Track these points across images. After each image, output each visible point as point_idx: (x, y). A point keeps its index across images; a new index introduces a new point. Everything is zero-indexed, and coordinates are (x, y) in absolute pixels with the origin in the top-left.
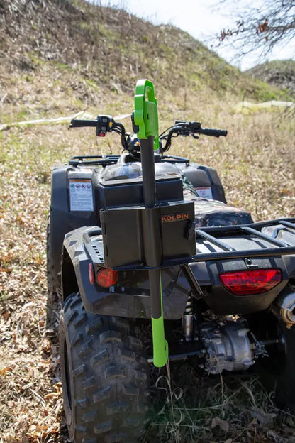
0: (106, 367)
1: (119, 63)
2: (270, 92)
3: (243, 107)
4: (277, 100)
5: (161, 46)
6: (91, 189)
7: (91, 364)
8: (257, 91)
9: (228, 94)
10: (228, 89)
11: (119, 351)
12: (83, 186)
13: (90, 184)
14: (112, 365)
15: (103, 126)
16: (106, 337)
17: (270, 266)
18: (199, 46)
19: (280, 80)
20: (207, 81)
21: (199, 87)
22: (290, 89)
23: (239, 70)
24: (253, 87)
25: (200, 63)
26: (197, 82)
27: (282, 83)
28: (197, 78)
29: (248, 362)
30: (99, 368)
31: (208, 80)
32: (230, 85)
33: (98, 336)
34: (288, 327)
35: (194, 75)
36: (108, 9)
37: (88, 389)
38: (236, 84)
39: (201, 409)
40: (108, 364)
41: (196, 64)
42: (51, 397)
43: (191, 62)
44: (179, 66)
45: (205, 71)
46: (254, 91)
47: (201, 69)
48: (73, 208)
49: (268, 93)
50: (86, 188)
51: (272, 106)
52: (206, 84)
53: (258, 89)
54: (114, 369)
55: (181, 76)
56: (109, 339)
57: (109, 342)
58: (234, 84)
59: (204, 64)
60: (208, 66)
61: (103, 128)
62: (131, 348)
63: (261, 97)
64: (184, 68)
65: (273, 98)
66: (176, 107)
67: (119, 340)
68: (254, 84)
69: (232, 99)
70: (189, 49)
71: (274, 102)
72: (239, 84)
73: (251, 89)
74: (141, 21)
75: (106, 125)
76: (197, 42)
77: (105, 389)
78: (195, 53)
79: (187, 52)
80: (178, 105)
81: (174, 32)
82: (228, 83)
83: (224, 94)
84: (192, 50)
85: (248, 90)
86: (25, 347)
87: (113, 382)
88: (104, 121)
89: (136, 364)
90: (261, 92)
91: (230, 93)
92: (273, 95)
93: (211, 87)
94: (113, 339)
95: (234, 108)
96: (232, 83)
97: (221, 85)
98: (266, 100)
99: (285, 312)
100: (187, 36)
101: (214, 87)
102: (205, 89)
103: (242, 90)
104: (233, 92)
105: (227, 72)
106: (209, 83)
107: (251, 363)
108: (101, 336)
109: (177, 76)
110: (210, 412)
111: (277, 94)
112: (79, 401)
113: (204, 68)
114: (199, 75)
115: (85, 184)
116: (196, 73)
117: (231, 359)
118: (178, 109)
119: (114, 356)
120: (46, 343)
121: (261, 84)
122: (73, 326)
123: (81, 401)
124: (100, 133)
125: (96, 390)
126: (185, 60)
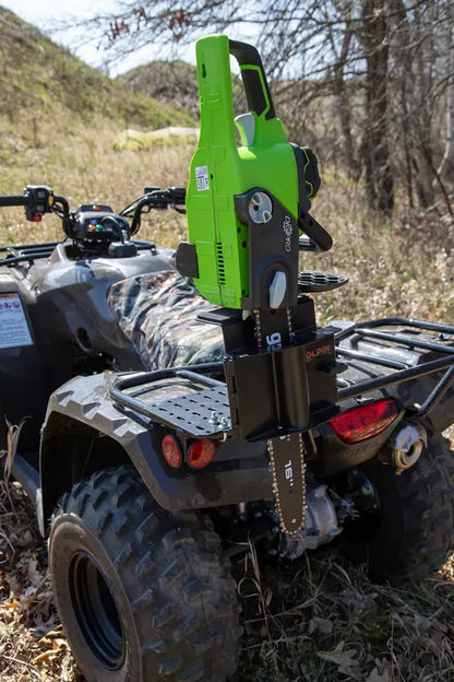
0: (184, 585)
2: (163, 114)
3: (128, 139)
4: (174, 126)
6: (21, 308)
7: (162, 587)
8: (140, 110)
9: (97, 118)
10: (96, 109)
11: (196, 557)
12: (7, 305)
13: (18, 300)
14: (190, 580)
15: (40, 204)
16: (173, 540)
17: (382, 396)
19: (170, 93)
20: (60, 96)
21: (49, 107)
22: (187, 106)
23: (107, 77)
24: (134, 105)
25: (43, 64)
26: (45, 98)
27: (173, 97)
28: (42, 89)
29: (334, 530)
30: (174, 588)
31: (62, 94)
32: (97, 102)
33: (160, 541)
34: (398, 473)
35: (38, 86)
37: (164, 626)
38: (108, 101)
39: (286, 613)
40: (185, 579)
41: (37, 67)
42: (46, 658)
43: (28, 62)
44: (9, 70)
45: (53, 79)
46: (136, 112)
47: (46, 74)
49: (159, 115)
50: (12, 308)
51: (171, 135)
52: (59, 100)
53: (143, 107)
54: (196, 584)
55: (17, 89)
56: (177, 542)
57: (178, 547)
58: (104, 100)
59: (50, 66)
60: (57, 71)
61: (40, 208)
62: (208, 547)
63: (151, 121)
64: (20, 72)
65: (169, 124)
66: (21, 142)
67: (191, 540)
68: (135, 100)
69: (106, 126)
70: (20, 41)
71: (172, 130)
72: (113, 100)
73: (132, 109)
75: (44, 202)
76: (31, 28)
77: (190, 618)
78: (30, 47)
79: (18, 45)
80: (24, 138)
82: (95, 100)
83: (92, 117)
84: (25, 41)
85: (127, 111)
87: (196, 604)
88: (41, 195)
89: (220, 570)
90: (148, 112)
91: (101, 115)
92: (166, 117)
93: (69, 106)
94: (182, 541)
95: (116, 141)
96: (101, 100)
97: (85, 102)
98: (159, 127)
99: (399, 454)
101: (74, 106)
102: (60, 111)
103: (119, 109)
104: (106, 114)
105: (89, 81)
106: (63, 99)
107: (339, 532)
108: (164, 541)
109: (9, 89)
110: (300, 613)
111: (172, 115)
112: (152, 647)
113: (51, 73)
114: (46, 86)
115: (10, 301)
116: (40, 83)
117: (313, 532)
118: (26, 145)
119: (191, 566)
121: (145, 99)
122: (111, 536)
123: (155, 646)
124: (33, 216)
125: (176, 623)
126: (18, 61)
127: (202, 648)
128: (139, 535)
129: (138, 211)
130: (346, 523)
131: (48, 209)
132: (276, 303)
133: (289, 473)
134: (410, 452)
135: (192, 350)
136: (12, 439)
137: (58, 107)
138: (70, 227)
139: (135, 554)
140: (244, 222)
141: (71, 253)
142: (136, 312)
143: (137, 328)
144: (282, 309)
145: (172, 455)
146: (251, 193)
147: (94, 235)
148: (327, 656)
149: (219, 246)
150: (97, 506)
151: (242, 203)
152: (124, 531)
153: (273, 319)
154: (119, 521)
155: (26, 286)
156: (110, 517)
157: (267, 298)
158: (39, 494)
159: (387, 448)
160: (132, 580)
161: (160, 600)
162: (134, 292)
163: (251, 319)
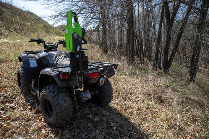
0: (63, 101)
1: (12, 23)
3: (57, 38)
5: (27, 18)
6: (35, 60)
9: (51, 34)
16: (62, 94)
18: (40, 18)
23: (53, 27)
26: (41, 30)
36: (5, 3)
41: (40, 24)
43: (38, 23)
44: (34, 24)
48: (31, 66)
52: (44, 30)
53: (60, 33)
60: (44, 25)
61: (40, 42)
63: (62, 35)
64: (36, 25)
67: (65, 94)
68: (59, 31)
72: (54, 31)
73: (58, 33)
74: (18, 9)
77: (64, 107)
81: (31, 13)
82: (51, 31)
84: (38, 20)
86: (22, 109)
89: (70, 100)
95: (55, 38)
97: (49, 31)
100: (35, 15)
101: (47, 32)
103: (56, 33)
104: (53, 33)
105: (50, 27)
107: (91, 98)
108: (60, 94)
109: (34, 28)
113: (42, 25)
114: (41, 28)
115: (33, 59)
117: (87, 97)
119: (64, 98)
120: (29, 107)
121: (61, 31)
122: (51, 93)
123: (58, 111)
124: (38, 43)
125: (62, 107)
126: (36, 23)
127: (66, 111)
128: (56, 93)
129: (58, 44)
130: (93, 96)
131: (42, 42)
132: (78, 50)
133: (80, 79)
134: (102, 82)
135: (66, 64)
136: (33, 82)
137: (43, 32)
138: (45, 46)
139: (55, 96)
140: (73, 37)
141: (45, 51)
142: (56, 60)
143: (56, 63)
144: (79, 51)
145: (61, 77)
146: (74, 33)
147: (49, 47)
148: (88, 116)
149: (69, 42)
150: (48, 89)
151: (73, 34)
152: (53, 93)
153: (78, 53)
154: (52, 91)
155: (37, 57)
156: (51, 91)
157: (77, 49)
158: (38, 92)
159: (99, 81)
160: (54, 100)
161: (59, 103)
162: (56, 57)
163: (74, 53)
